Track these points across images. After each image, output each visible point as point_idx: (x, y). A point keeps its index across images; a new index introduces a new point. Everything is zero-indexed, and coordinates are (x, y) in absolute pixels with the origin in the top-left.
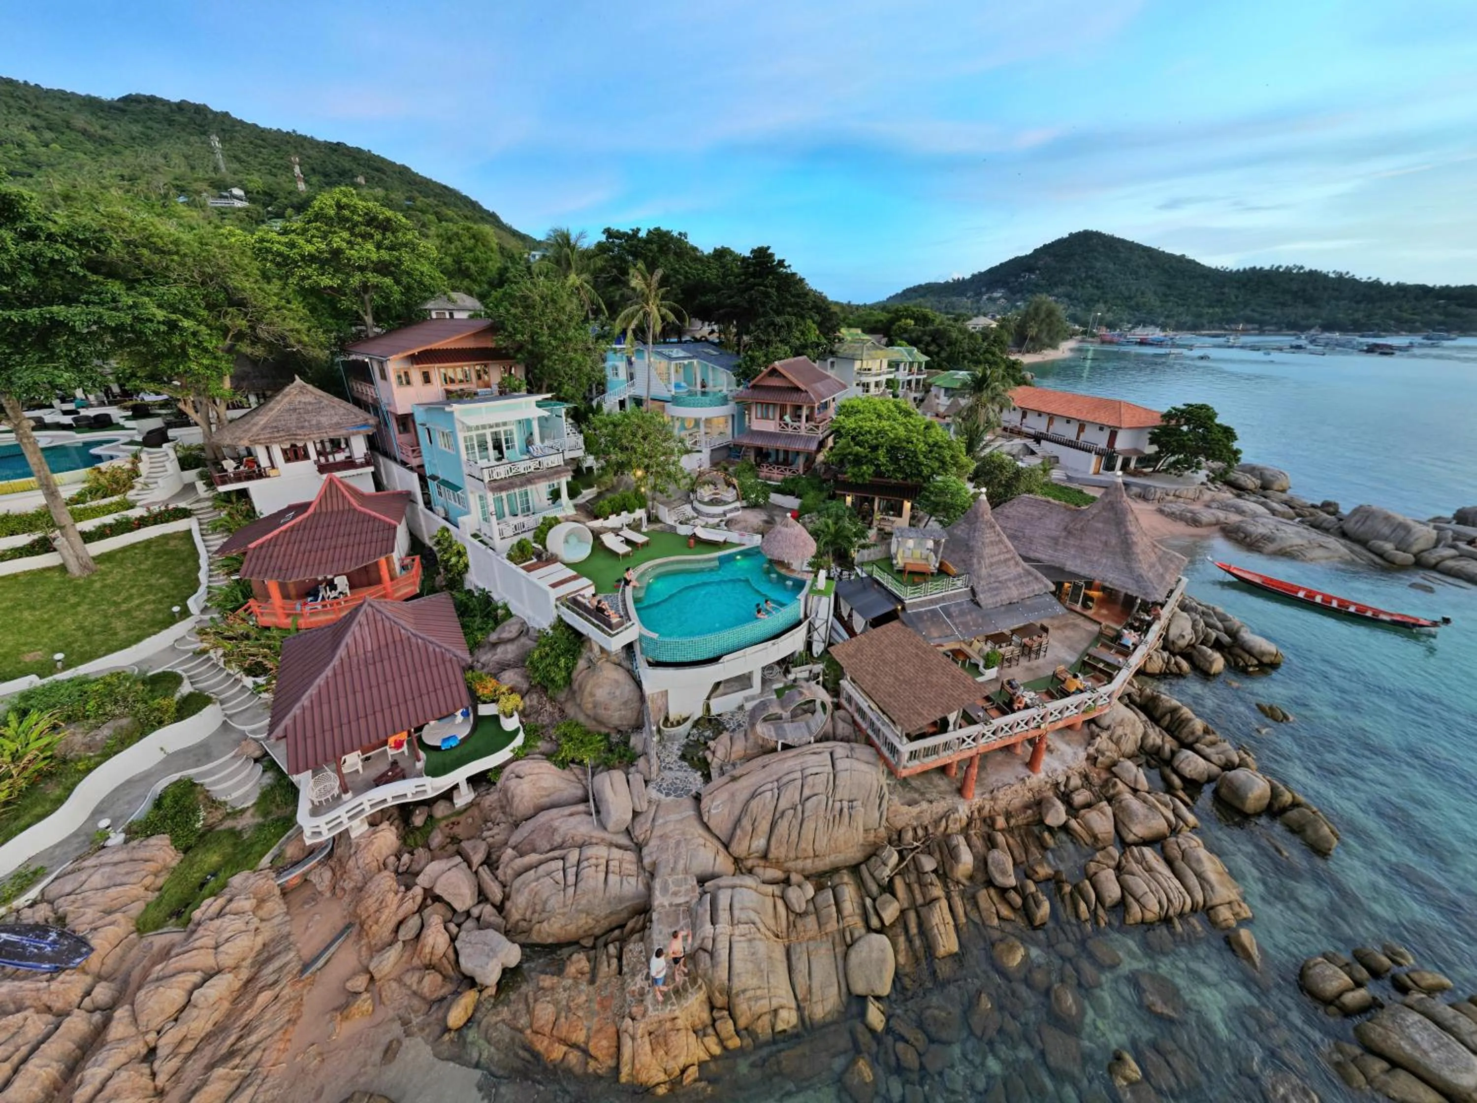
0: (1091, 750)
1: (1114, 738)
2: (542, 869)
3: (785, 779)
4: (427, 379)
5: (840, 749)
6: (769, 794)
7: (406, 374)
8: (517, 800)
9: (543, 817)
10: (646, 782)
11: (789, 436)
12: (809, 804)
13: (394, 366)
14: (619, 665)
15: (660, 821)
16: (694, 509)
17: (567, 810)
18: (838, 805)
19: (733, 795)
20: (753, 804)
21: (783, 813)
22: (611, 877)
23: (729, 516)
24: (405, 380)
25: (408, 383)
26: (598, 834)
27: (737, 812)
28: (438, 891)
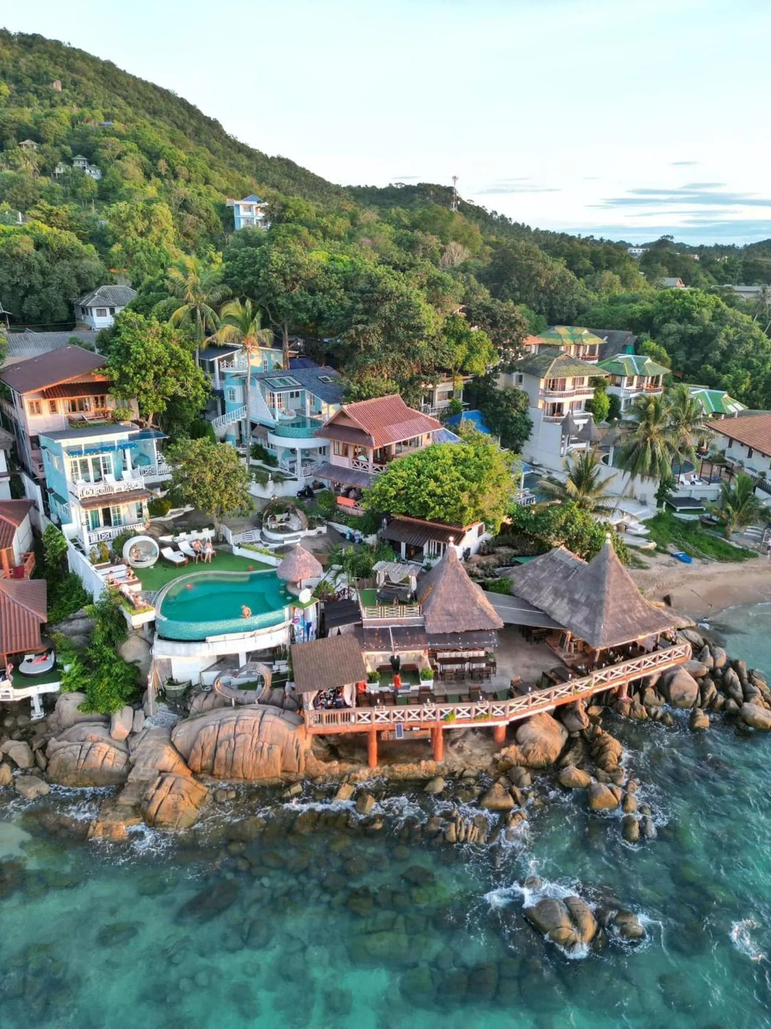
0: (497, 756)
1: (525, 751)
2: (68, 749)
3: (225, 720)
4: (54, 408)
5: (271, 709)
6: (212, 727)
7: (37, 403)
8: (64, 714)
9: (77, 726)
10: (146, 717)
11: (359, 473)
12: (238, 739)
13: (27, 399)
14: (145, 639)
15: (146, 738)
16: (262, 534)
17: (92, 724)
18: (260, 744)
19: (191, 727)
20: (202, 732)
21: (221, 742)
22: (106, 759)
23: (286, 543)
24: (36, 409)
25: (39, 412)
26: (107, 738)
27: (193, 738)
28: (10, 754)
